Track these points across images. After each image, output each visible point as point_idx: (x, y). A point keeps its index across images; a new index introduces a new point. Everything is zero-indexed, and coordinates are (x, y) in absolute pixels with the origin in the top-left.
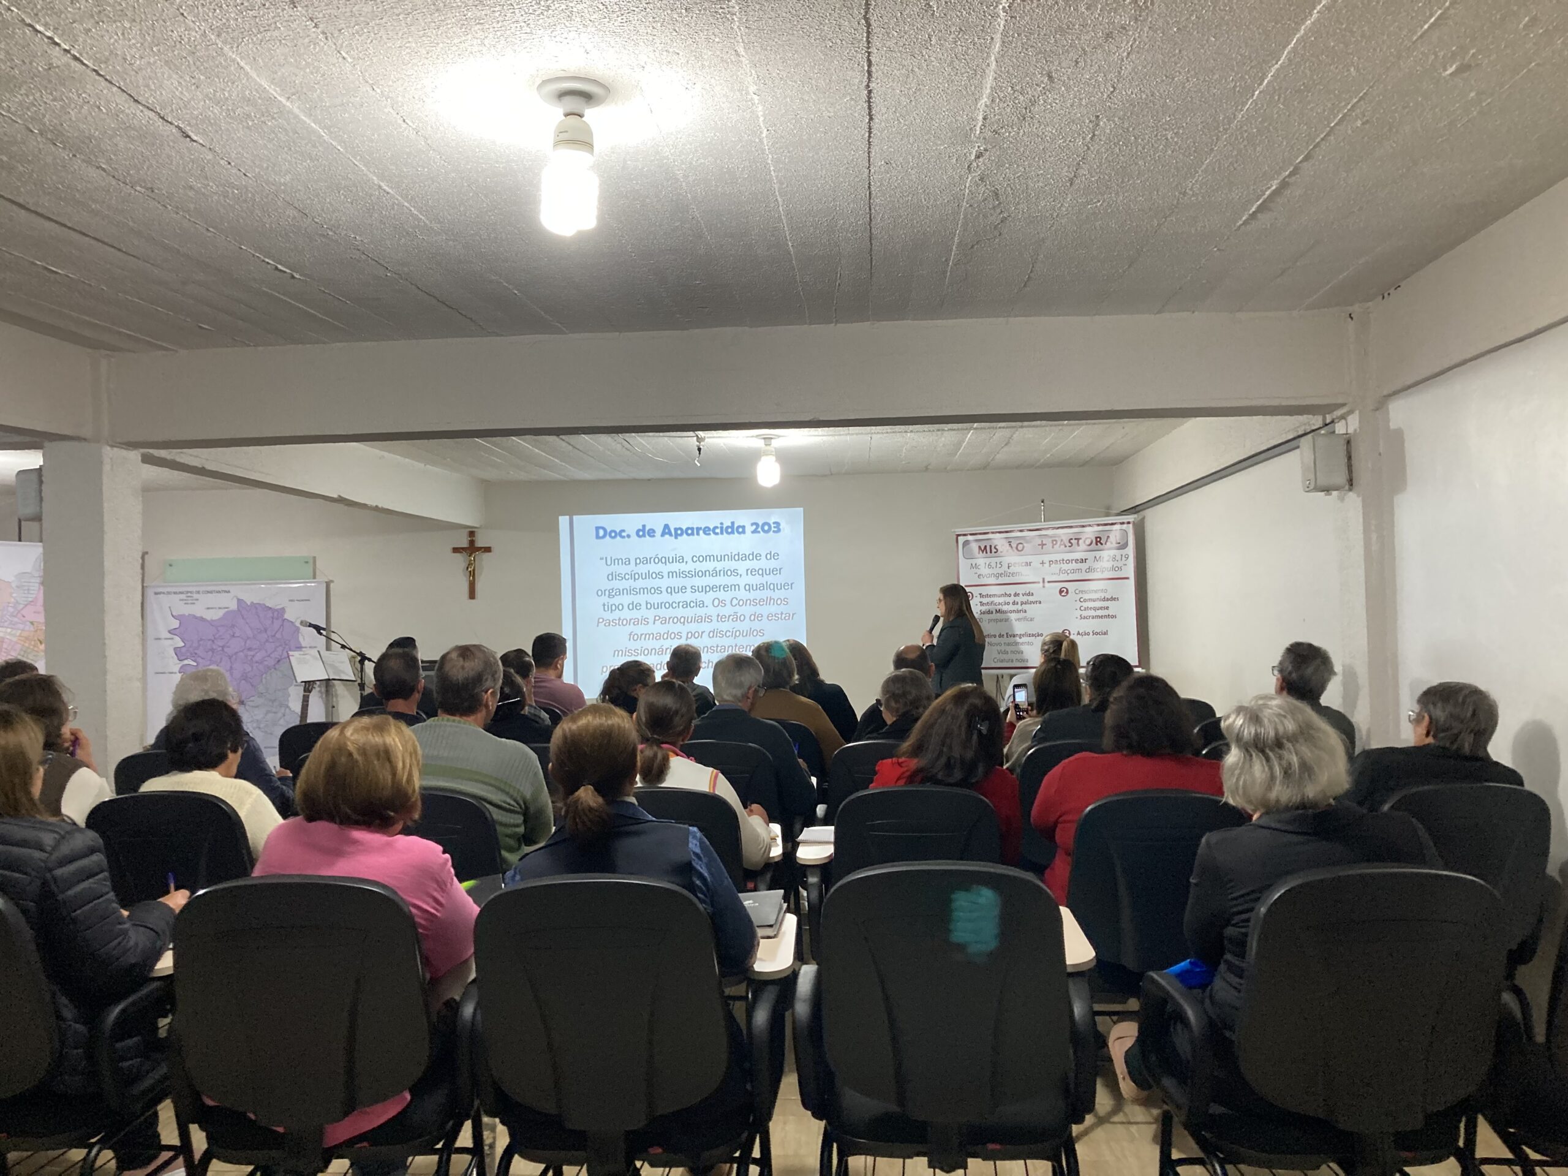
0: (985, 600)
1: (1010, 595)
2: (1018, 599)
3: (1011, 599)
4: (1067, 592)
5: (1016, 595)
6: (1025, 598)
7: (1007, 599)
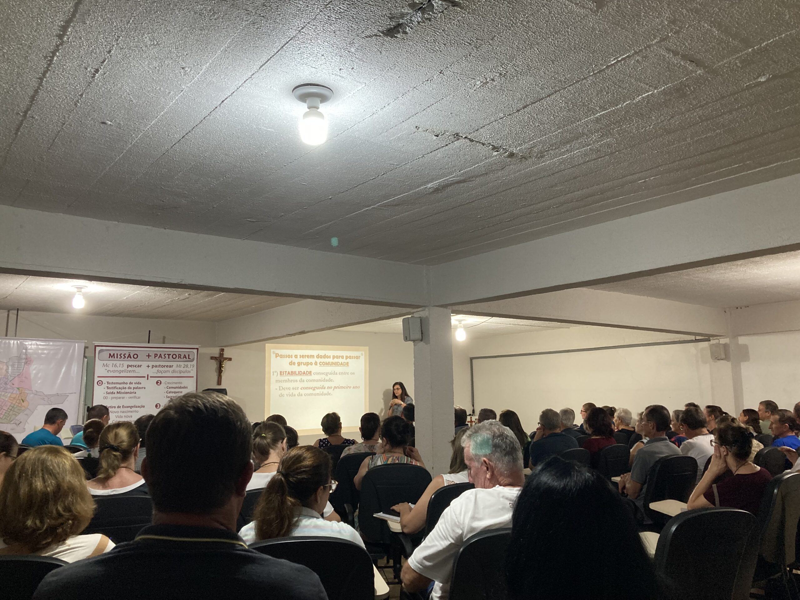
0: (110, 386)
1: (127, 383)
2: (132, 386)
3: (127, 386)
4: (161, 383)
5: (131, 383)
6: (136, 386)
7: (125, 386)
